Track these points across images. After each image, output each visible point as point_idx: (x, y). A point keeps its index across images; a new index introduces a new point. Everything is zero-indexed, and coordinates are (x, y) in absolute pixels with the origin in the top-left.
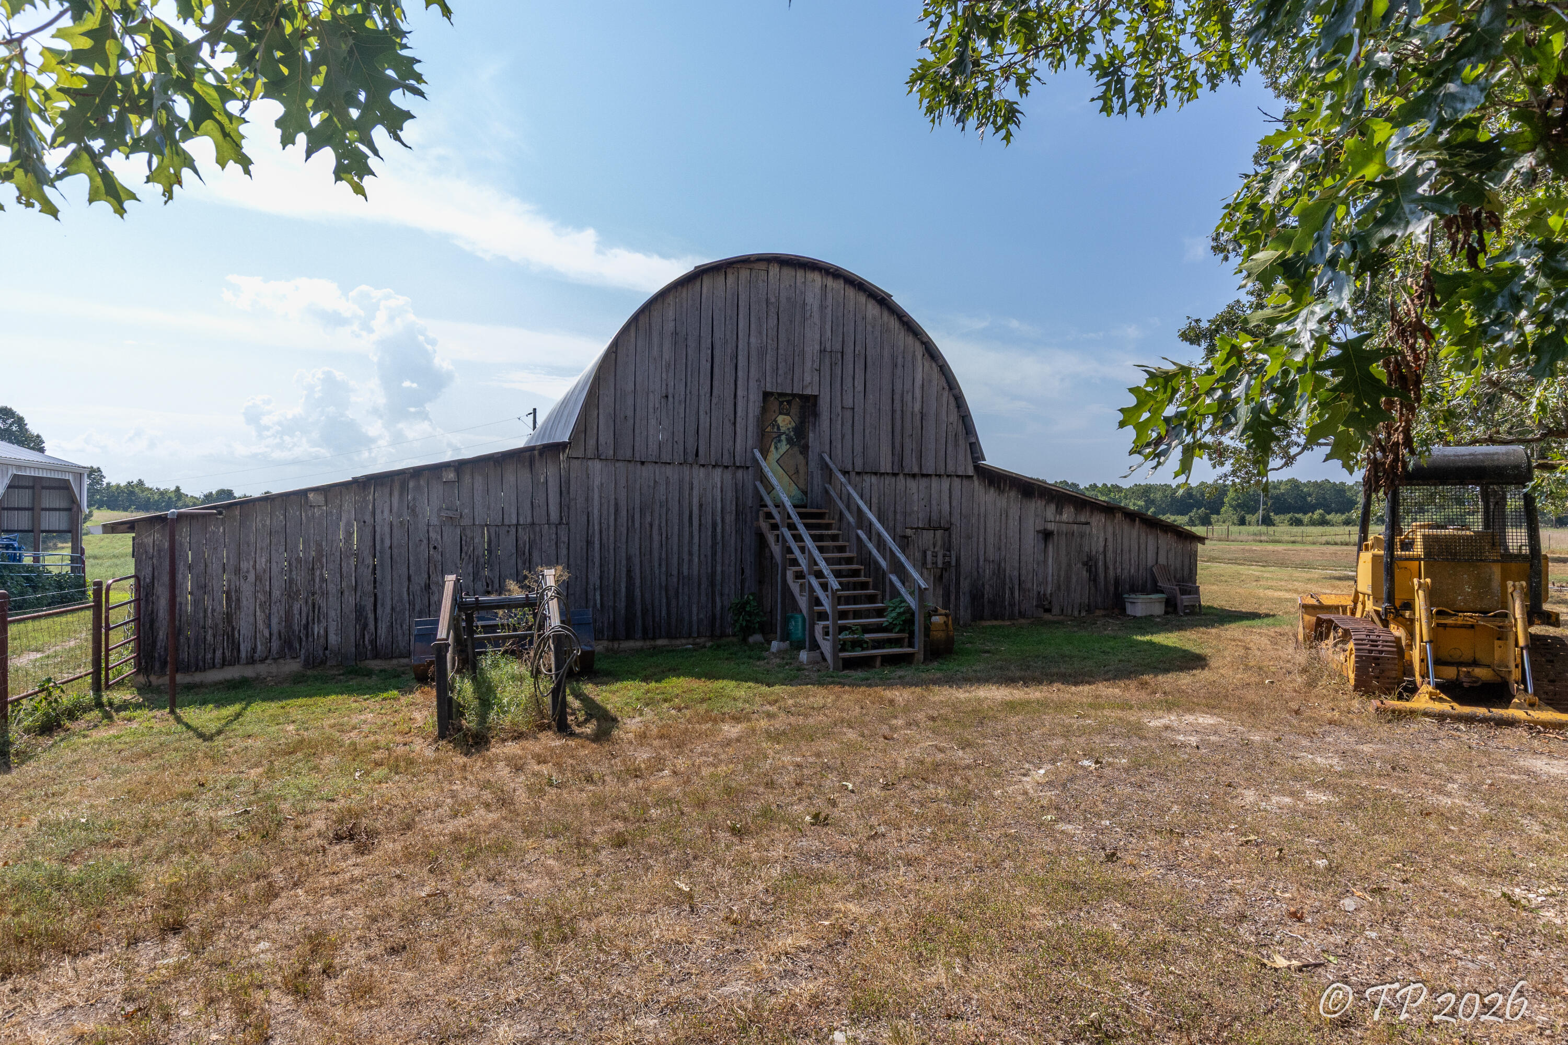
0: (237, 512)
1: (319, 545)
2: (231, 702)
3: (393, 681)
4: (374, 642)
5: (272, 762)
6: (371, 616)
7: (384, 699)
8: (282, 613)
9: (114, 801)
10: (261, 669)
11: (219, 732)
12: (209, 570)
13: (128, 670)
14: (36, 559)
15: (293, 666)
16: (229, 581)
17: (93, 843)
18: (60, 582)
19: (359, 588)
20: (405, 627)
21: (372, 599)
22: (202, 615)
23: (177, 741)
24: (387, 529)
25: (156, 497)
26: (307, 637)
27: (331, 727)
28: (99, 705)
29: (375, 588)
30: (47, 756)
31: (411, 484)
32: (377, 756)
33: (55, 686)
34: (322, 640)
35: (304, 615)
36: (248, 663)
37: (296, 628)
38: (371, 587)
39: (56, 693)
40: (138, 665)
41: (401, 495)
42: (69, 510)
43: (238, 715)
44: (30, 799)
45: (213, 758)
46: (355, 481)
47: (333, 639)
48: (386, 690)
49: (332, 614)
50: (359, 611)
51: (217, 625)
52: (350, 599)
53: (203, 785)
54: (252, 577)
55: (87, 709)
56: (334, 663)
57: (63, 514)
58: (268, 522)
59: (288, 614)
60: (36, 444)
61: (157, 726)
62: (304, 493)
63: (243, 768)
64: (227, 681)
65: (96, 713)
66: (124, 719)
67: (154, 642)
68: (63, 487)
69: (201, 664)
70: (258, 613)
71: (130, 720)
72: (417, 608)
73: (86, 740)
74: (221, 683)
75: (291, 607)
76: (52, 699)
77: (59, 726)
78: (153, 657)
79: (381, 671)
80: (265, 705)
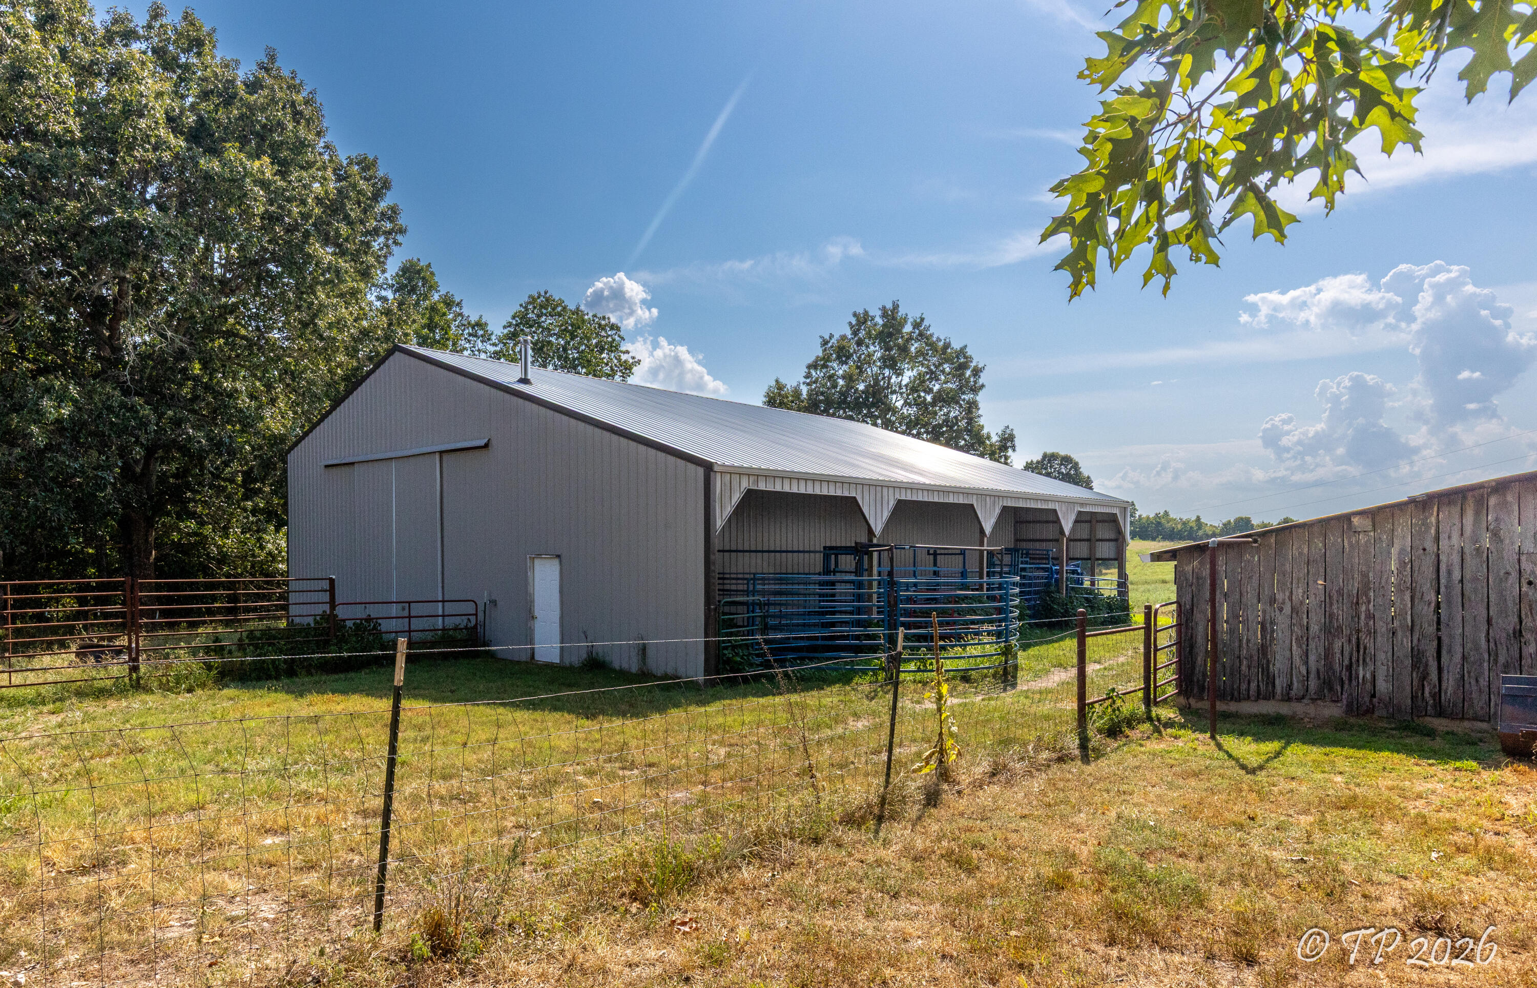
0: (1273, 540)
1: (1365, 575)
2: (1271, 739)
3: (1469, 749)
4: (1437, 695)
5: (1323, 814)
6: (1433, 665)
7: (1456, 769)
8: (1321, 650)
9: (1174, 813)
10: (1299, 708)
11: (1261, 768)
12: (1244, 600)
13: (1171, 691)
14: (1093, 584)
15: (1333, 711)
16: (1264, 612)
17: (1162, 847)
18: (1110, 605)
19: (1417, 628)
20: (1483, 683)
21: (1435, 643)
22: (1237, 644)
23: (1220, 767)
24: (1456, 559)
25: (1179, 527)
26: (1350, 680)
27: (1391, 789)
28: (1150, 719)
29: (1438, 630)
30: (1115, 757)
31: (1493, 501)
32: (1457, 838)
33: (1117, 696)
34: (1369, 686)
35: (1346, 654)
36: (1282, 700)
37: (1337, 667)
38: (1432, 629)
39: (1119, 703)
40: (1179, 686)
41: (1477, 513)
42: (1116, 540)
43: (1278, 754)
44: (1108, 791)
45: (1258, 792)
46: (1413, 501)
47: (1382, 686)
48: (1459, 758)
49: (1381, 656)
50: (1417, 656)
51: (1251, 657)
52: (1405, 642)
53: (1252, 819)
54: (1287, 609)
55: (1141, 721)
56: (1385, 714)
57: (1112, 544)
58: (1306, 551)
59: (1328, 654)
60: (1086, 483)
61: (1201, 749)
62: (1346, 519)
63: (1291, 812)
64: (1263, 715)
65: (1147, 726)
66: (1171, 736)
67: (1193, 668)
68: (1112, 520)
69: (1236, 693)
70: (1294, 647)
71: (1176, 738)
72: (1502, 659)
73: (1143, 749)
74: (1256, 716)
75: (1331, 644)
76: (1115, 706)
77: (1121, 732)
78: (1192, 681)
79: (1448, 733)
80: (1306, 748)
